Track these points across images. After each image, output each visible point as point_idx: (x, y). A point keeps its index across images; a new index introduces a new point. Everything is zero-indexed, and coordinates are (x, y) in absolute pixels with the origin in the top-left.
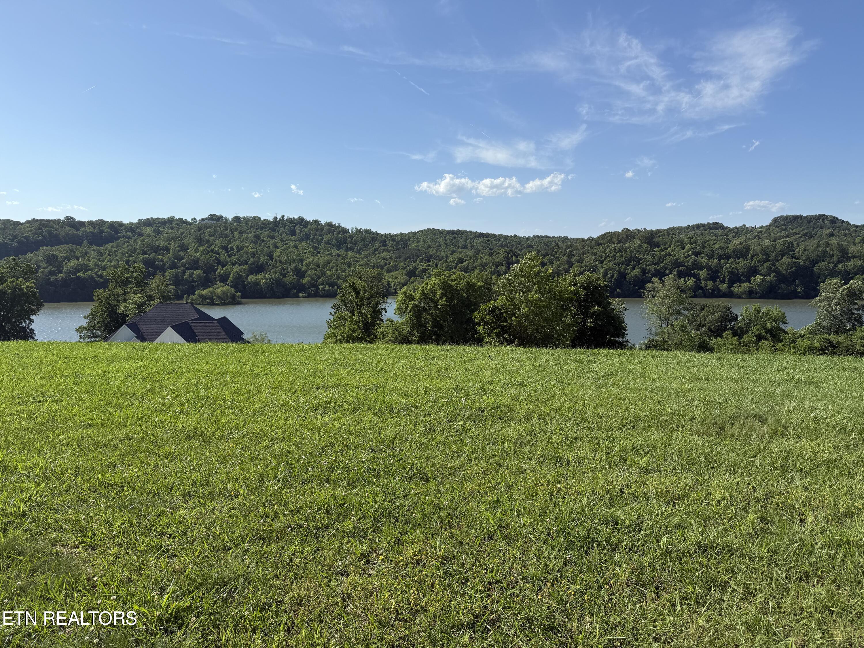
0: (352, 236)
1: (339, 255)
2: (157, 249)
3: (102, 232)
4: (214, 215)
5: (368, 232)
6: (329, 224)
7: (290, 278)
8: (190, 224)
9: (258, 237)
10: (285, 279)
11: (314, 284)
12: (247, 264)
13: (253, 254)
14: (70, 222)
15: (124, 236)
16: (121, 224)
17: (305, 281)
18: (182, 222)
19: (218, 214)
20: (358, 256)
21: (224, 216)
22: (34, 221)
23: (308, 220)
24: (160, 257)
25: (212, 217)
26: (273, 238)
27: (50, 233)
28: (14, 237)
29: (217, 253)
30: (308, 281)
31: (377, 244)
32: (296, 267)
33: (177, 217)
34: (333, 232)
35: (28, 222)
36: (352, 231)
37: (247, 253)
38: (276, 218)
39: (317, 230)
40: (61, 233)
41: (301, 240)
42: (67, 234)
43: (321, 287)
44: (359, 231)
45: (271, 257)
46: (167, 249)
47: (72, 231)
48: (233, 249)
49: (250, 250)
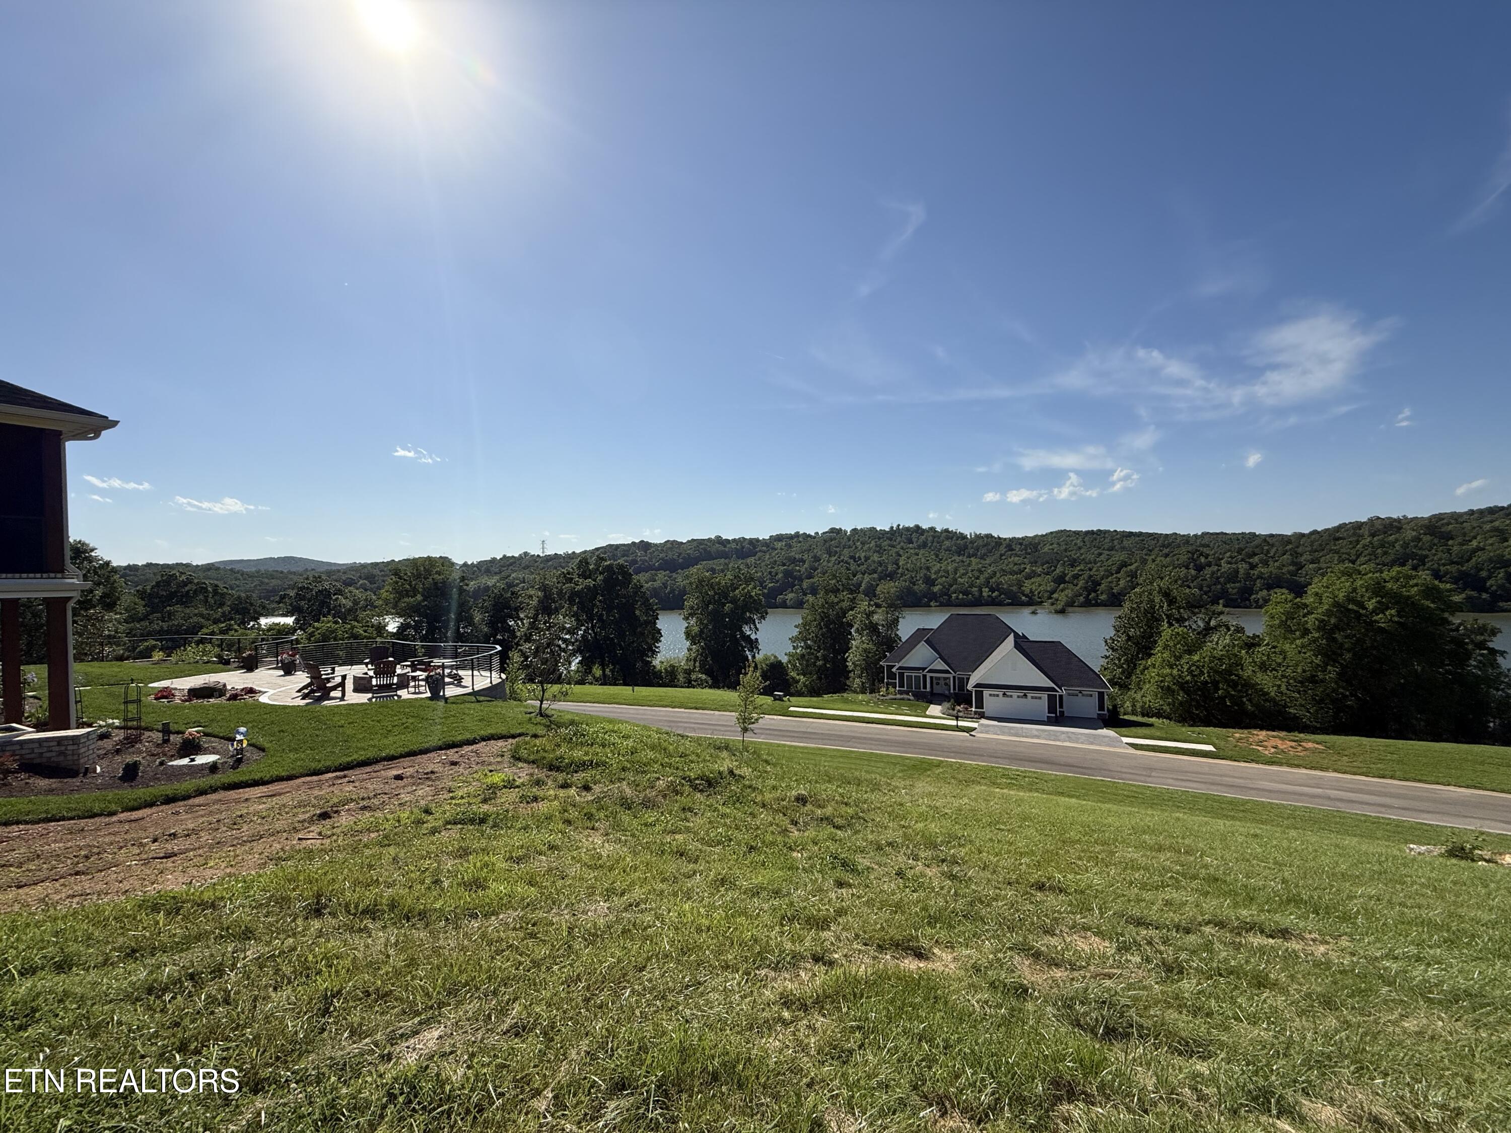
0: (972, 541)
1: (963, 562)
5: (989, 536)
6: (947, 531)
7: (920, 587)
9: (880, 546)
10: (916, 587)
11: (946, 592)
13: (880, 564)
17: (936, 589)
20: (984, 562)
26: (893, 546)
29: (846, 562)
31: (1003, 549)
32: (925, 575)
37: (874, 562)
41: (919, 547)
44: (978, 537)
45: (897, 564)
48: (860, 558)
49: (876, 559)
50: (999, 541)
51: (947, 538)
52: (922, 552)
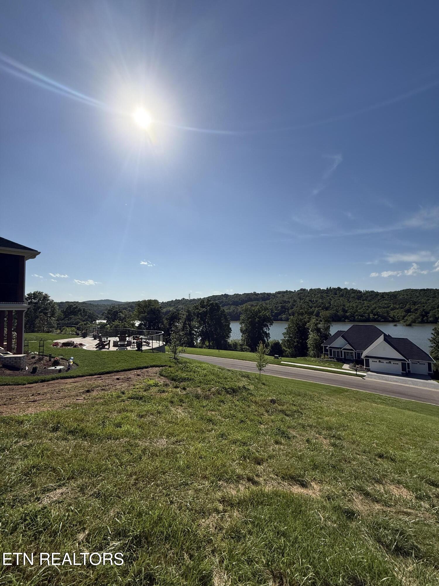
0: (364, 294)
1: (360, 303)
2: (285, 302)
3: (264, 297)
4: (302, 289)
5: (372, 292)
6: (352, 289)
7: (341, 313)
8: (294, 292)
9: (322, 296)
10: (339, 313)
11: (353, 316)
12: (321, 307)
14: (255, 294)
15: (271, 298)
16: (270, 294)
18: (291, 292)
19: (304, 288)
20: (371, 303)
21: (306, 289)
22: (245, 294)
23: (342, 288)
24: (287, 305)
25: (301, 290)
26: (328, 296)
27: (249, 297)
28: (240, 299)
29: (308, 303)
30: (349, 314)
31: (379, 297)
33: (288, 290)
34: (355, 293)
35: (243, 294)
36: (364, 291)
38: (328, 288)
39: (347, 292)
40: (252, 297)
41: (340, 296)
42: (254, 297)
43: (356, 317)
44: (368, 292)
46: (289, 302)
47: (256, 297)
48: (313, 301)
49: (321, 301)
50: (377, 294)
51: (353, 293)
52: (341, 298)
